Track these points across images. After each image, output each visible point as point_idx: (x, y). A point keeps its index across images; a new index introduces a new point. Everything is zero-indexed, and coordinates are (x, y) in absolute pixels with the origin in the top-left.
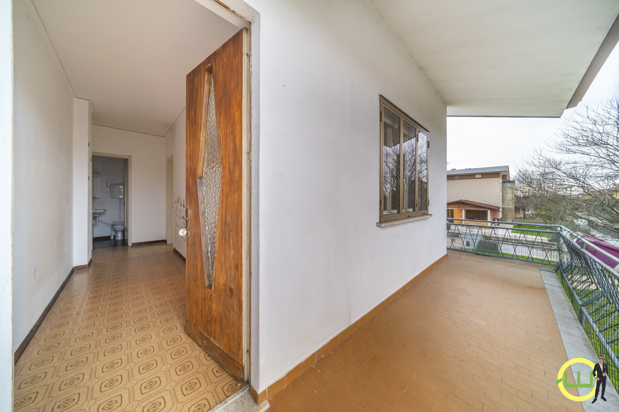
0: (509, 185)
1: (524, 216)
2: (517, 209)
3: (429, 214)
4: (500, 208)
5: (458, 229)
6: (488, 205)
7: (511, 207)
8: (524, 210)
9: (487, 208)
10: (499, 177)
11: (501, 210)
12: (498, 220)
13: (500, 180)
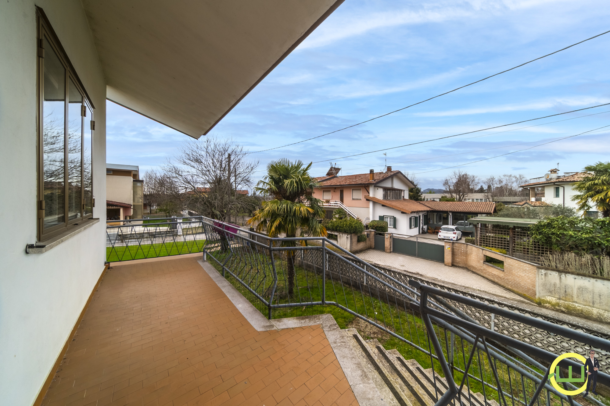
0: (139, 184)
1: (151, 211)
2: (145, 205)
3: (94, 218)
4: (132, 205)
5: (122, 231)
6: (120, 203)
7: (141, 204)
8: (150, 206)
9: (120, 206)
10: (130, 176)
11: (132, 207)
12: (130, 217)
13: (131, 179)
